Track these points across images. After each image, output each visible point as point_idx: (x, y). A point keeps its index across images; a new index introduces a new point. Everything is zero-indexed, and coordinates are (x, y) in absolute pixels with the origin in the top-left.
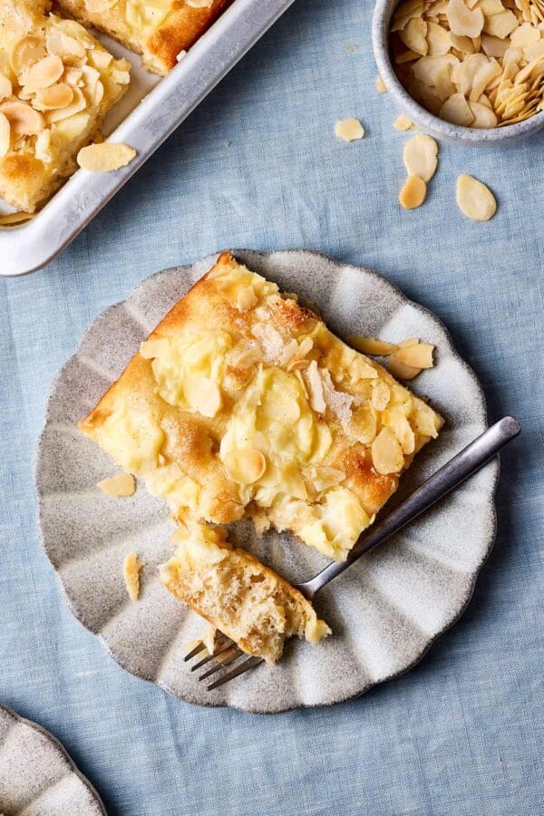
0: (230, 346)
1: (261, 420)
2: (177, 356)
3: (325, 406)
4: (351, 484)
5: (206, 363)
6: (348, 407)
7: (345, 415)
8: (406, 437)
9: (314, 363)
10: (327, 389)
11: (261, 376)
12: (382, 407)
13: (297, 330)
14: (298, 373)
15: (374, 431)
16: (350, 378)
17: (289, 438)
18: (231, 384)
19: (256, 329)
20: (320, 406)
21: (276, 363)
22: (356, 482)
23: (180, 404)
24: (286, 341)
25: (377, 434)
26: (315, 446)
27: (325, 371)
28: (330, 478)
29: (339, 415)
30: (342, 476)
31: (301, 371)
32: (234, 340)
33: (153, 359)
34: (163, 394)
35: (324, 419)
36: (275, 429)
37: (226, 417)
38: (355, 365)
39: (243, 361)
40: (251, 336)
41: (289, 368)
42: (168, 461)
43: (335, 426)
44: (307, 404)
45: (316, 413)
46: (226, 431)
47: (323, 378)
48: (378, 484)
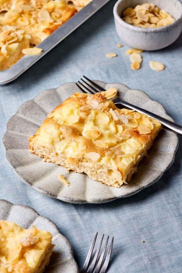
3: (118, 118)
5: (72, 112)
7: (126, 121)
8: (150, 125)
9: (111, 109)
10: (117, 114)
11: (93, 113)
12: (138, 118)
13: (102, 100)
16: (125, 113)
17: (107, 129)
18: (83, 115)
19: (88, 102)
21: (97, 110)
22: (135, 137)
23: (65, 124)
24: (99, 103)
25: (139, 125)
27: (115, 111)
28: (125, 137)
29: (123, 122)
30: (130, 136)
31: (107, 111)
32: (81, 106)
33: (53, 117)
35: (119, 123)
36: (102, 126)
37: (83, 124)
40: (86, 104)
41: (102, 111)
42: (63, 138)
43: (123, 125)
44: (111, 119)
45: (115, 121)
46: (84, 130)
48: (143, 136)
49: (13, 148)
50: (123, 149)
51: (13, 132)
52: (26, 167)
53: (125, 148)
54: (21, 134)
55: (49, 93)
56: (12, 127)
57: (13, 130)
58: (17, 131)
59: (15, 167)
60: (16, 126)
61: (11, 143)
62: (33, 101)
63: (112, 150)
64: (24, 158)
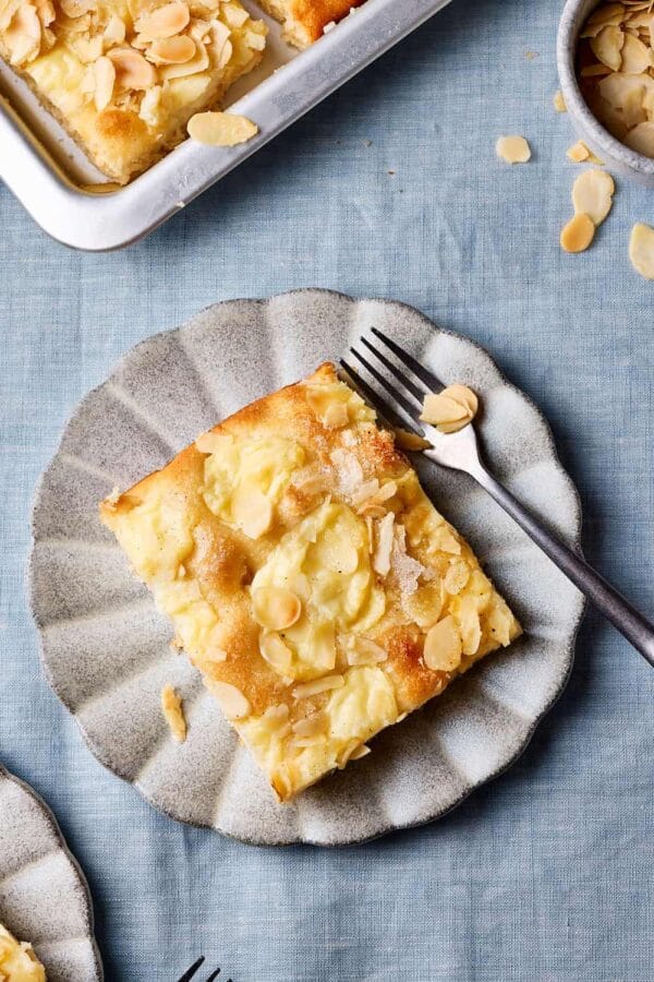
0: (300, 465)
1: (310, 563)
2: (236, 459)
3: (389, 568)
4: (390, 668)
5: (268, 474)
6: (416, 578)
7: (408, 586)
8: (471, 634)
9: (391, 516)
10: (397, 549)
11: (326, 510)
12: (454, 591)
13: (382, 469)
14: (369, 521)
15: (437, 616)
16: (428, 545)
17: (335, 593)
18: (288, 507)
19: (336, 455)
20: (382, 566)
21: (347, 500)
22: (397, 669)
23: (223, 515)
24: (366, 478)
25: (438, 621)
26: (363, 611)
27: (401, 529)
28: (368, 654)
29: (401, 586)
30: (383, 656)
31: (374, 519)
32: (307, 459)
33: (209, 455)
34: (208, 498)
35: (383, 583)
36: (323, 577)
38: (438, 533)
39: (310, 485)
40: (328, 460)
41: (361, 511)
42: (189, 575)
43: (393, 597)
44: (368, 560)
45: (375, 574)
46: (266, 563)
47: (396, 536)
48: (421, 679)
49: (59, 534)
50: (329, 708)
51: (79, 463)
52: (77, 624)
53: (341, 702)
54: (102, 474)
55: (237, 317)
56: (77, 440)
57: (78, 453)
58: (89, 459)
59: (42, 624)
60: (90, 440)
61: (57, 514)
62: (174, 339)
63: (296, 702)
64: (82, 587)
